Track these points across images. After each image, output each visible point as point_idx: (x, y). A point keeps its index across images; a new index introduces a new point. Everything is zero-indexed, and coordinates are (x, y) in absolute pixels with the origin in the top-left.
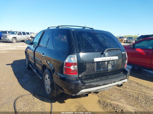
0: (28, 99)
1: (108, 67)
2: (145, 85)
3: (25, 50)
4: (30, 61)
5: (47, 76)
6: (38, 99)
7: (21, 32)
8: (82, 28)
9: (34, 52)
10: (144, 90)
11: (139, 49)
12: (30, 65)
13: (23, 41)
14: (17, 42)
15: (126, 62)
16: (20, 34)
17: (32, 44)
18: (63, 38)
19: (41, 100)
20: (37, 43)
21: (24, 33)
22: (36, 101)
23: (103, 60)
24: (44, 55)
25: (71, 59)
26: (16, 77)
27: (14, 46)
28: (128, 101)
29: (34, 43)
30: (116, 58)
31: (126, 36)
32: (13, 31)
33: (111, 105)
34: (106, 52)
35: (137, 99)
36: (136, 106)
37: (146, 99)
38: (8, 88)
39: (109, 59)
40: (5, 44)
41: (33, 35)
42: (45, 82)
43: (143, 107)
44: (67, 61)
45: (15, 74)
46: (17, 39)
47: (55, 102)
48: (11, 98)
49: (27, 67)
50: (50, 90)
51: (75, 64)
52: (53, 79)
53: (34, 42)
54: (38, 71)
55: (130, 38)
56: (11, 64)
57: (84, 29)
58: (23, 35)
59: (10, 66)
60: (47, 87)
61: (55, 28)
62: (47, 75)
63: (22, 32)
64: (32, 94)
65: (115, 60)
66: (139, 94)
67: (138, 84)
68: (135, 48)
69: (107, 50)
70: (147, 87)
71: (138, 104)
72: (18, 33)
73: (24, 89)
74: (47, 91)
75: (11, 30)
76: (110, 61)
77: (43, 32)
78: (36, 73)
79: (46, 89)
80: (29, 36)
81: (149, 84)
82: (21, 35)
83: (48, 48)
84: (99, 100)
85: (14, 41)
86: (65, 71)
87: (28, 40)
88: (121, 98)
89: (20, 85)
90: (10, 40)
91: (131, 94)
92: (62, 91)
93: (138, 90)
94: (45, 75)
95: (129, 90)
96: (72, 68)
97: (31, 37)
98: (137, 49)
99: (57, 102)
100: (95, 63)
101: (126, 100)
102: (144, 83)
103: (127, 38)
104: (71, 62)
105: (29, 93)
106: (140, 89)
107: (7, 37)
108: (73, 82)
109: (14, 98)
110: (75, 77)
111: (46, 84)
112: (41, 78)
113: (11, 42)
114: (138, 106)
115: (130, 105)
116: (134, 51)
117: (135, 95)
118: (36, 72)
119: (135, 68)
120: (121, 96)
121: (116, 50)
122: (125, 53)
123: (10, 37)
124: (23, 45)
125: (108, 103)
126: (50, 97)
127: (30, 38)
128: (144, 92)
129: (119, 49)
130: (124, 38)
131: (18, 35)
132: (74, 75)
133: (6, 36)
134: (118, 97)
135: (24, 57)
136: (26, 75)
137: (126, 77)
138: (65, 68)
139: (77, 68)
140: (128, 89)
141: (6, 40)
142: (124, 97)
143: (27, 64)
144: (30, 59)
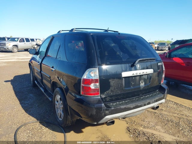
0: (33, 129)
1: (140, 84)
2: (186, 105)
3: (29, 62)
4: (35, 77)
5: (58, 97)
6: (47, 128)
7: (23, 39)
8: (104, 31)
9: (41, 64)
10: (186, 112)
11: (177, 58)
12: (35, 81)
13: (26, 50)
14: (19, 51)
15: (164, 76)
16: (22, 40)
17: (37, 53)
18: (77, 45)
19: (50, 129)
20: (45, 53)
21: (28, 40)
22: (44, 130)
23: (133, 74)
24: (53, 69)
25: (91, 73)
26: (18, 98)
27: (15, 56)
28: (166, 128)
29: (41, 52)
30: (150, 71)
31: (156, 41)
32: (13, 37)
33: (144, 134)
34: (137, 64)
35: (178, 124)
36: (177, 135)
37: (189, 124)
38: (7, 114)
39: (142, 73)
40: (3, 54)
41: (39, 42)
42: (56, 105)
43: (186, 136)
44: (85, 77)
45: (16, 95)
46: (19, 47)
47: (69, 132)
48: (11, 128)
49: (32, 85)
50: (63, 115)
51: (96, 81)
52: (67, 102)
53: (40, 50)
54: (46, 90)
55: (162, 44)
56: (12, 80)
57: (107, 32)
58: (27, 42)
59: (10, 83)
60: (59, 112)
61: (68, 32)
62: (57, 95)
63: (25, 39)
64: (39, 121)
65: (149, 74)
66: (180, 118)
67: (177, 104)
68: (172, 56)
69: (139, 61)
70: (189, 108)
71: (179, 132)
72: (20, 40)
73: (28, 115)
74: (59, 117)
75: (11, 36)
76: (142, 75)
77: (52, 37)
78: (44, 93)
79: (57, 114)
80: (34, 43)
81: (191, 105)
82: (24, 43)
83: (59, 59)
84: (128, 128)
85: (15, 50)
86: (82, 91)
87: (33, 48)
88: (156, 124)
89: (22, 109)
90: (10, 49)
91: (170, 119)
92: (79, 118)
93: (178, 112)
94: (55, 96)
95: (166, 113)
96: (92, 86)
97: (37, 44)
98: (174, 59)
99: (72, 132)
100: (123, 79)
101: (164, 127)
102: (184, 103)
103: (158, 44)
104: (91, 78)
105: (35, 120)
106: (180, 111)
107: (6, 46)
108: (94, 106)
109: (15, 127)
110: (97, 99)
111: (57, 108)
112: (50, 99)
113: (11, 52)
114: (179, 135)
115: (169, 134)
116: (171, 61)
117: (175, 120)
118: (43, 91)
119: (171, 82)
120: (156, 121)
121: (150, 61)
122: (162, 65)
123: (9, 45)
124: (27, 55)
125: (140, 131)
126: (63, 126)
127: (36, 46)
128: (186, 116)
129: (154, 59)
130: (154, 44)
131: (20, 42)
132: (95, 96)
133: (5, 44)
134: (152, 122)
135: (27, 71)
136: (31, 95)
137: (164, 96)
138: (83, 86)
139: (99, 86)
140: (165, 111)
141: (5, 49)
142: (160, 123)
143: (32, 80)
144: (36, 74)
